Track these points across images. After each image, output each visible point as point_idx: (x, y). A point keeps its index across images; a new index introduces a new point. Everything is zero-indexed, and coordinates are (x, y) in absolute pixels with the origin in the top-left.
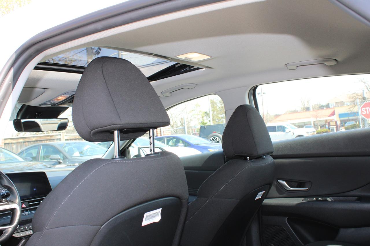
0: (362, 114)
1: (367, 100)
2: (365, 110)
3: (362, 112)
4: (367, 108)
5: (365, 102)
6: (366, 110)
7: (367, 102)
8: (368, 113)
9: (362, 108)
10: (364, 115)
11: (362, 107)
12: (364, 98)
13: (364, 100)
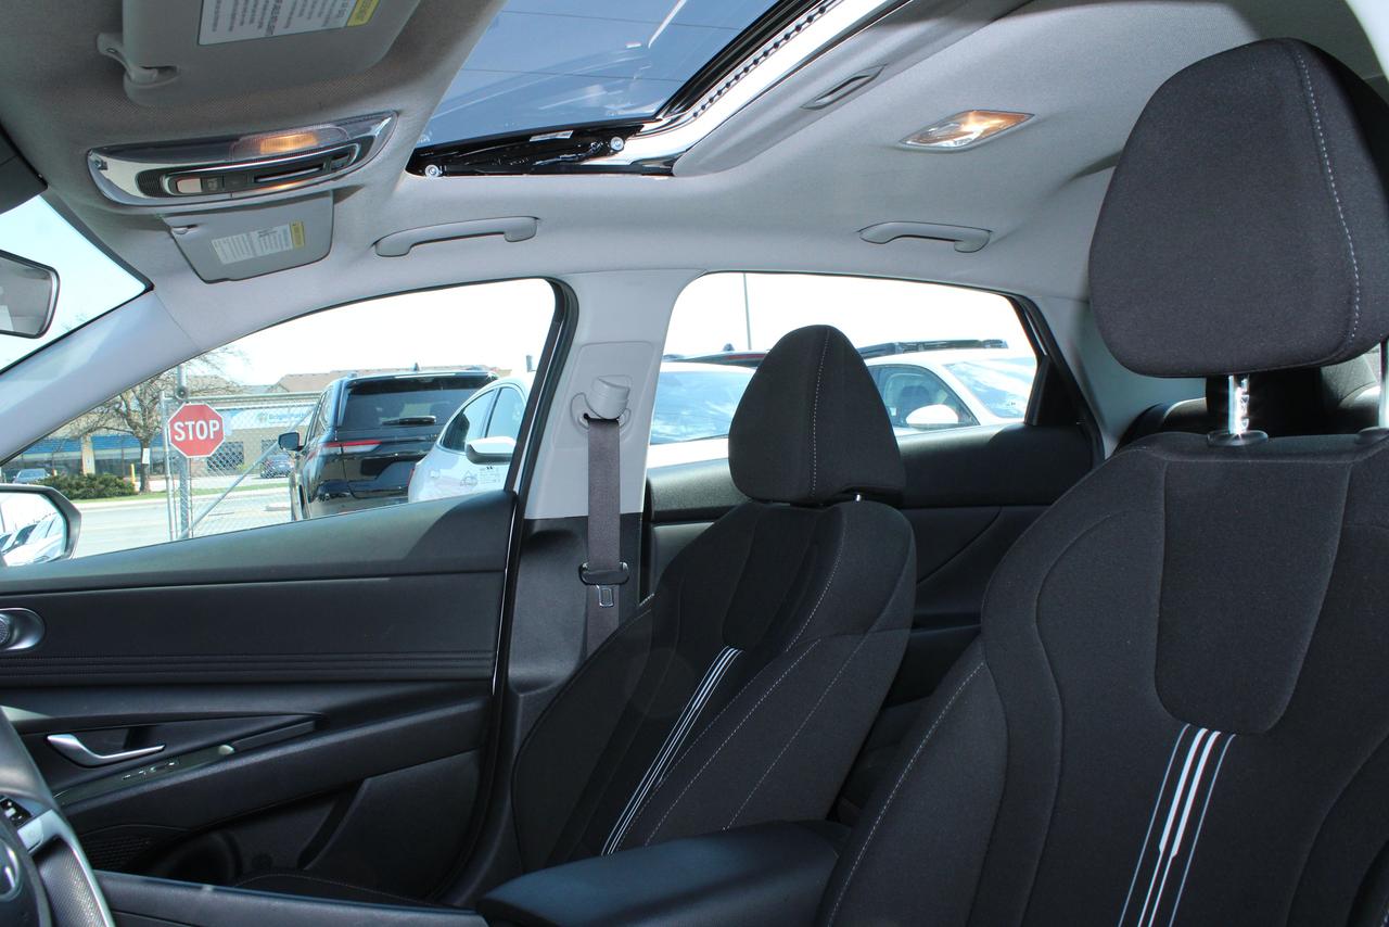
0: (174, 441)
1: (189, 397)
2: (182, 428)
3: (174, 433)
4: (190, 424)
5: (184, 404)
6: (185, 429)
7: (190, 403)
9: (172, 423)
10: (180, 445)
11: (175, 418)
12: (182, 392)
13: (180, 395)
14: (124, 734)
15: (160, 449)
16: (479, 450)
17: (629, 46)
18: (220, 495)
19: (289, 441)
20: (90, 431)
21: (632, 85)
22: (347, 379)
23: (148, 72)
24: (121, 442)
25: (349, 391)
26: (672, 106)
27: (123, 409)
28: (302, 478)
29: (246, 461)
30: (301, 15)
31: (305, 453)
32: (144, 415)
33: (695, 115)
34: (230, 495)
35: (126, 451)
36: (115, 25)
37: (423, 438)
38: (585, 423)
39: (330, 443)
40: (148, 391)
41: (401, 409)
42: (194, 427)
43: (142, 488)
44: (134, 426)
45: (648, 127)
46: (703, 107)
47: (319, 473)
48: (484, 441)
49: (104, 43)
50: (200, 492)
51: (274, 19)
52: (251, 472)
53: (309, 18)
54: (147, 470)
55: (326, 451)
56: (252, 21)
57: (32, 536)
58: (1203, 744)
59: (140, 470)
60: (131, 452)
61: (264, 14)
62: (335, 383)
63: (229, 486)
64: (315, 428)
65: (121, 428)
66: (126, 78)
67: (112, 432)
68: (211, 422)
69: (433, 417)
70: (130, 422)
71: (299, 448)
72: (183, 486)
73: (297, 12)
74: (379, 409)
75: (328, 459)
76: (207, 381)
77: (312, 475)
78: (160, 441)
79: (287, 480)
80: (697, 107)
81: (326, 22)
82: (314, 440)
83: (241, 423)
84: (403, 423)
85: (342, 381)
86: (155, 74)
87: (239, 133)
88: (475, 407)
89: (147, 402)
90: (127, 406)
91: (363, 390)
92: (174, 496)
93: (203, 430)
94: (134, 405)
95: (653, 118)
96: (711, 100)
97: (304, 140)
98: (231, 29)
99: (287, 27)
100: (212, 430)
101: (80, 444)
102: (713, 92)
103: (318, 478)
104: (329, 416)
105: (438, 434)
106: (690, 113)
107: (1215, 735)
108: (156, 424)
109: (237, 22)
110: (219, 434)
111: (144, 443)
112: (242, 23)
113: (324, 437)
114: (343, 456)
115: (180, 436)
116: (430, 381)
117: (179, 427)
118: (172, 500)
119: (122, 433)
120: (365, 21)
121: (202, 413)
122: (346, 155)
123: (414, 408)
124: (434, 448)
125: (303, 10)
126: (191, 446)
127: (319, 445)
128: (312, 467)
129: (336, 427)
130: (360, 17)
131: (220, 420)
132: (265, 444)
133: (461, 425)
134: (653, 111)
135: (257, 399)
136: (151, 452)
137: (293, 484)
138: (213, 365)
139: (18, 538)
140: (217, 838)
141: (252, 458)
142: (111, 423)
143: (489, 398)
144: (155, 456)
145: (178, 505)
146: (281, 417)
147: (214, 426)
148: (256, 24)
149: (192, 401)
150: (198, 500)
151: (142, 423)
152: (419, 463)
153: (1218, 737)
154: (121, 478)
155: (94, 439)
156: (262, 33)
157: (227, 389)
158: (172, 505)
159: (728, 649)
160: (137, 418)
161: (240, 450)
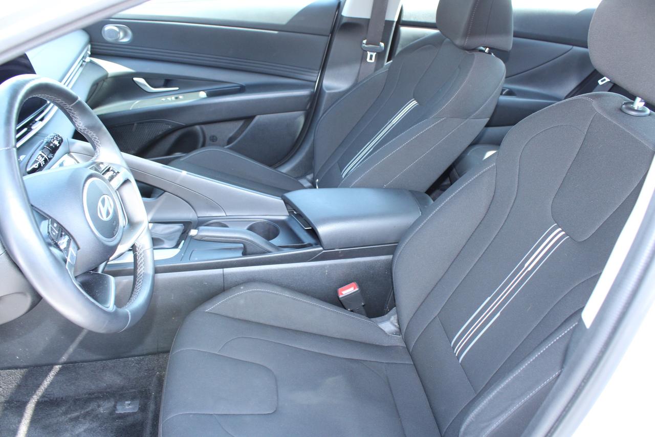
14: (162, 82)
58: (557, 234)
107: (563, 233)
140: (198, 127)
153: (564, 234)
159: (413, 101)
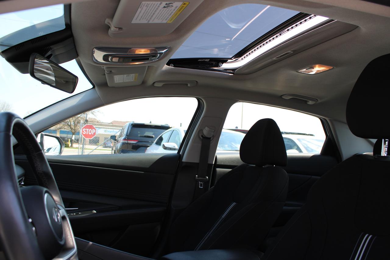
0: (82, 134)
1: (88, 123)
3: (83, 131)
4: (87, 130)
5: (86, 124)
6: (86, 131)
7: (88, 124)
8: (87, 133)
10: (84, 135)
11: (83, 128)
12: (87, 121)
13: (86, 122)
15: (78, 136)
16: (166, 146)
17: (227, 40)
18: (92, 150)
19: (113, 138)
20: (60, 128)
21: (226, 50)
22: (132, 123)
23: (116, 29)
24: (68, 133)
25: (132, 126)
26: (236, 56)
27: (69, 124)
28: (116, 148)
29: (99, 143)
30: (157, 18)
31: (117, 141)
32: (74, 126)
33: (242, 59)
34: (94, 151)
35: (68, 135)
36: (112, 17)
37: (150, 141)
38: (202, 138)
39: (125, 139)
40: (77, 120)
41: (145, 133)
42: (88, 131)
43: (71, 146)
44: (72, 129)
45: (229, 61)
46: (245, 57)
47: (121, 147)
48: (167, 143)
49: (107, 21)
50: (87, 149)
51: (151, 19)
52: (101, 146)
53: (159, 20)
54: (73, 141)
55: (123, 141)
56: (145, 19)
57: (51, 150)
59: (71, 141)
60: (70, 136)
61: (149, 17)
62: (128, 124)
63: (94, 149)
64: (121, 136)
65: (68, 129)
66: (110, 29)
67: (66, 130)
68: (93, 130)
69: (154, 136)
70: (71, 128)
71: (116, 140)
72: (83, 146)
73: (157, 17)
74: (139, 132)
75: (123, 144)
76: (92, 119)
77: (119, 148)
78: (78, 133)
79: (111, 149)
80: (243, 57)
81: (162, 21)
82: (120, 138)
83: (100, 132)
84: (145, 137)
85: (130, 123)
86: (117, 29)
87: (132, 47)
88: (165, 135)
89: (76, 123)
90: (71, 123)
91: (135, 126)
92: (80, 149)
93: (91, 132)
94: (72, 123)
95: (231, 59)
96: (247, 56)
97: (147, 51)
98: (140, 20)
99: (153, 21)
100: (93, 132)
101: (56, 132)
102: (248, 53)
103: (120, 149)
104: (125, 132)
105: (154, 141)
106: (241, 58)
108: (77, 129)
109: (142, 18)
110: (95, 134)
111: (73, 134)
112: (143, 19)
113: (123, 138)
114: (128, 143)
115: (84, 132)
116: (154, 126)
117: (84, 130)
118: (79, 150)
119: (68, 130)
120: (171, 22)
121: (91, 127)
122: (155, 56)
123: (149, 133)
124: (153, 145)
125: (158, 17)
126: (86, 136)
127: (121, 140)
128: (119, 145)
129: (127, 135)
130: (170, 21)
131: (95, 130)
132: (105, 139)
133: (161, 139)
134: (231, 57)
135: (106, 125)
136: (75, 137)
137: (113, 149)
138: (95, 115)
139: (47, 151)
141: (102, 141)
142: (66, 127)
143: (170, 133)
144: (76, 138)
145: (81, 152)
146: (111, 132)
147: (94, 131)
148: (146, 19)
149: (89, 123)
150: (86, 151)
151: (74, 128)
152: (148, 148)
154: (66, 142)
155: (60, 131)
156: (146, 22)
157: (98, 122)
158: (79, 152)
159: (233, 203)
160: (73, 127)
161: (98, 139)
